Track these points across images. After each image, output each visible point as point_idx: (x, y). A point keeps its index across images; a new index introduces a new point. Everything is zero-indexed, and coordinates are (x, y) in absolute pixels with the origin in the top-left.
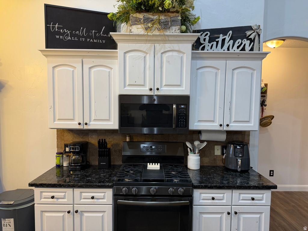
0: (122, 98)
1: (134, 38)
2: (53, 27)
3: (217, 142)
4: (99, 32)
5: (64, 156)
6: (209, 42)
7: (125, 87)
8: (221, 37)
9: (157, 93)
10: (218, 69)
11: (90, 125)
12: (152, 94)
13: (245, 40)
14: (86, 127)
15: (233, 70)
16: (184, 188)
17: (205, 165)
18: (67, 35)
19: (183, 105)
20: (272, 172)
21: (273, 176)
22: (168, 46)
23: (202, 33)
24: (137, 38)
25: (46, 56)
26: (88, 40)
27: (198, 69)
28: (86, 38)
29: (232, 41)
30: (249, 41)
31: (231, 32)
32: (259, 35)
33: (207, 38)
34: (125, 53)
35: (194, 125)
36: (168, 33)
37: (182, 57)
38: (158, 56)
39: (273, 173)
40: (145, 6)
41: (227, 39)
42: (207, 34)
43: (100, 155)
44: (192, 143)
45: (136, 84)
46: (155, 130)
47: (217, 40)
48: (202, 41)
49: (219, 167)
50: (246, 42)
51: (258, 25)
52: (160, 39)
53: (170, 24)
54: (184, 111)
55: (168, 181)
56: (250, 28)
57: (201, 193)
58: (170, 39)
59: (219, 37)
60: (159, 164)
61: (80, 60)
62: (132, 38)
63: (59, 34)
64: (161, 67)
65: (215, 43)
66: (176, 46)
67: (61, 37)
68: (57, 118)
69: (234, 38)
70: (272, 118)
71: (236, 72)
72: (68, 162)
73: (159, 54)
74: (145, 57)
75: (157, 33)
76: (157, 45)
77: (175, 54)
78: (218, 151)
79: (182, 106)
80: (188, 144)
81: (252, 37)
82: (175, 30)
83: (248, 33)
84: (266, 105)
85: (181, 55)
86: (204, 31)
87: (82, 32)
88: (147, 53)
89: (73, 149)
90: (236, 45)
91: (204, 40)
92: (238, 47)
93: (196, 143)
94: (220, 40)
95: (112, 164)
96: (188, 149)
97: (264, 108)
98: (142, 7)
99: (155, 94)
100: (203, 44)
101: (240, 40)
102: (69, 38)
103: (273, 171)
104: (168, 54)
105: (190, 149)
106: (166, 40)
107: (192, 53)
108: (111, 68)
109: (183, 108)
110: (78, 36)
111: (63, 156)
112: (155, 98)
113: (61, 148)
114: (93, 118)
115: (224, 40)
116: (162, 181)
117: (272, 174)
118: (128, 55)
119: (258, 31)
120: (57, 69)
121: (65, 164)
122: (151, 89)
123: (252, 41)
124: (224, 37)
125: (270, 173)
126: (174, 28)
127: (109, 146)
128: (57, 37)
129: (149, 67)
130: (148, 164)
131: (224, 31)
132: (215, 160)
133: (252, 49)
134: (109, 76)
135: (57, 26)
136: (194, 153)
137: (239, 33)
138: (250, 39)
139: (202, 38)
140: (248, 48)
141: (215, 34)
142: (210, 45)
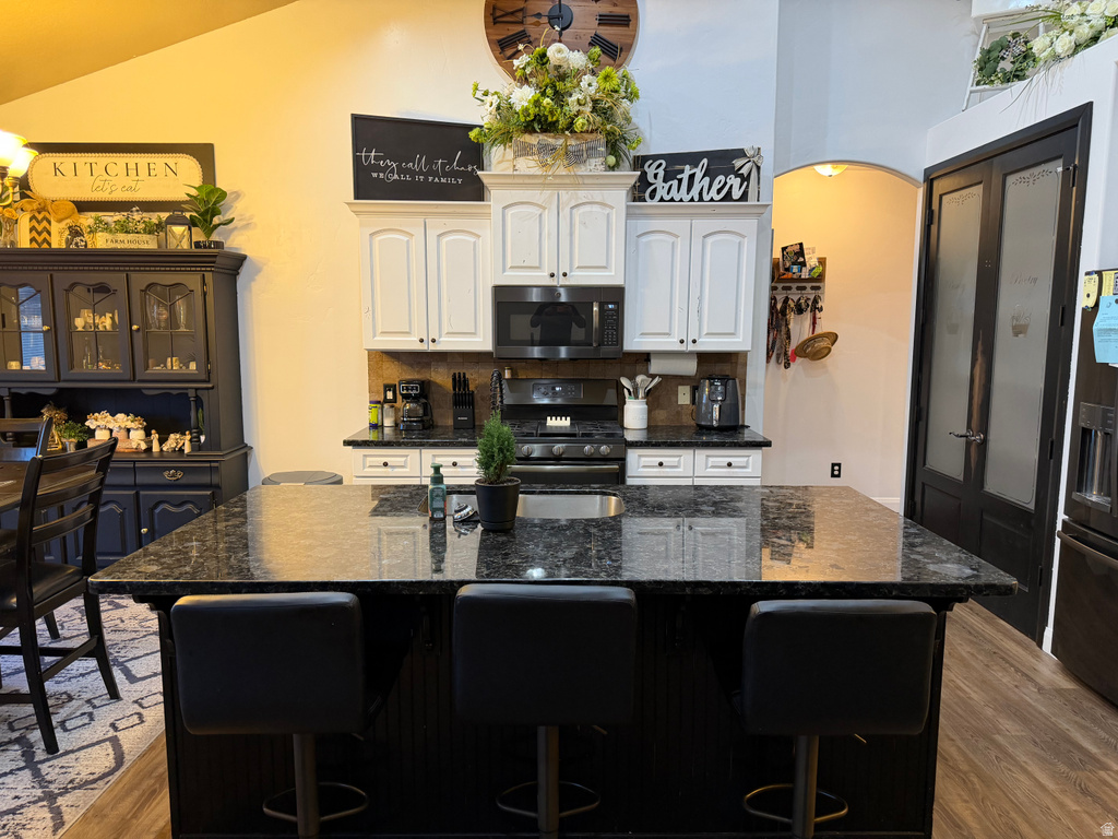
0: (499, 291)
1: (521, 181)
2: (367, 157)
3: (681, 377)
4: (451, 164)
5: (386, 406)
6: (665, 181)
7: (504, 271)
8: (688, 170)
9: (563, 281)
10: (677, 237)
11: (439, 342)
12: (555, 283)
13: (732, 176)
14: (432, 348)
15: (704, 237)
16: (611, 446)
17: (660, 424)
18: (392, 171)
19: (611, 303)
20: (836, 468)
21: (839, 476)
22: (583, 195)
23: (651, 161)
24: (526, 181)
25: (358, 213)
26: (430, 179)
27: (639, 236)
28: (426, 175)
29: (707, 179)
30: (739, 180)
31: (705, 161)
32: (758, 168)
33: (661, 172)
34: (505, 208)
35: (634, 342)
36: (582, 170)
37: (608, 214)
38: (565, 212)
39: (839, 470)
40: (539, 122)
41: (699, 175)
42: (660, 165)
43: (456, 403)
44: (632, 378)
45: (525, 264)
46: (563, 352)
47: (679, 177)
48: (651, 179)
49: (686, 427)
50: (734, 181)
51: (756, 147)
52: (567, 181)
53: (585, 155)
54: (613, 315)
55: (583, 435)
56: (741, 153)
57: (640, 456)
58: (586, 181)
59: (682, 171)
60: (569, 418)
61: (420, 220)
62: (516, 181)
63: (378, 169)
64: (571, 233)
65: (675, 183)
66: (597, 195)
67: (381, 175)
68: (379, 329)
69: (710, 173)
70: (833, 338)
71: (710, 240)
72: (393, 419)
73: (567, 210)
74: (540, 215)
75: (562, 171)
76: (563, 193)
77: (596, 208)
78: (684, 396)
79: (610, 306)
80: (625, 382)
81: (744, 171)
82: (595, 166)
83: (738, 163)
84: (821, 310)
85: (608, 210)
86: (655, 158)
87: (419, 164)
88: (544, 208)
89: (407, 389)
90: (716, 186)
91: (656, 176)
92: (719, 191)
93: (639, 379)
94: (685, 176)
95: (477, 423)
96: (625, 390)
97: (818, 315)
98: (536, 126)
99: (561, 283)
100: (652, 184)
101: (722, 178)
102: (396, 177)
103: (839, 465)
104: (583, 209)
105: (629, 390)
106: (578, 183)
107: (628, 207)
108: (479, 236)
109: (611, 310)
110: (412, 173)
111: (382, 408)
112: (562, 291)
113: (378, 392)
114: (445, 330)
115: (692, 177)
116: (574, 435)
117: (836, 473)
118: (510, 212)
119: (755, 159)
120: (378, 238)
121: (388, 422)
122: (552, 275)
123: (745, 179)
124: (692, 172)
125: (833, 470)
126: (593, 161)
127: (472, 388)
128: (374, 175)
129: (549, 234)
130: (549, 418)
131: (693, 158)
132: (678, 413)
133: (744, 197)
134: (474, 249)
135: (373, 154)
136: (637, 397)
137: (722, 162)
138: (741, 176)
139: (650, 172)
140: (736, 194)
141: (675, 163)
142: (667, 186)
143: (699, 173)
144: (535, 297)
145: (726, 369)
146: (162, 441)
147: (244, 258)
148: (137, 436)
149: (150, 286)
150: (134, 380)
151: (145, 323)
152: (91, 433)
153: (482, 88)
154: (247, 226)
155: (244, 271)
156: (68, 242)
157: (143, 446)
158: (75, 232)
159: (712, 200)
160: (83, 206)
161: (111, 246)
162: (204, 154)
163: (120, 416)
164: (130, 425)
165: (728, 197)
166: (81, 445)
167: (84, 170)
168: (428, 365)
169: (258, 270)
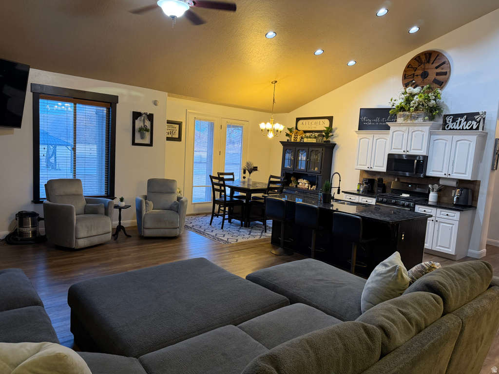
0: (389, 155)
2: (363, 119)
3: (453, 187)
4: (387, 119)
6: (452, 123)
7: (391, 149)
9: (406, 153)
10: (447, 141)
11: (373, 168)
12: (404, 154)
13: (474, 121)
14: (371, 170)
15: (457, 141)
18: (369, 122)
19: (421, 161)
22: (416, 128)
23: (448, 117)
24: (400, 125)
25: (358, 134)
27: (435, 140)
28: (379, 123)
29: (466, 122)
30: (476, 122)
31: (465, 116)
32: (484, 119)
33: (451, 120)
34: (393, 132)
35: (430, 172)
36: (416, 121)
37: (423, 134)
38: (410, 133)
42: (451, 118)
43: (378, 186)
44: (433, 185)
45: (397, 148)
46: (407, 174)
47: (456, 121)
48: (447, 122)
50: (474, 123)
51: (483, 111)
52: (411, 125)
53: (417, 117)
56: (478, 114)
57: (419, 207)
58: (417, 124)
59: (458, 120)
61: (373, 135)
63: (366, 122)
64: (412, 139)
65: (455, 123)
66: (420, 128)
68: (359, 164)
69: (467, 120)
71: (459, 142)
72: (363, 189)
74: (403, 134)
75: (409, 122)
76: (410, 128)
77: (420, 132)
80: (430, 186)
83: (476, 117)
85: (423, 133)
86: (450, 115)
88: (404, 132)
89: (365, 181)
90: (468, 124)
92: (469, 126)
93: (435, 185)
94: (458, 121)
96: (430, 189)
100: (448, 124)
101: (470, 122)
102: (370, 124)
104: (415, 133)
106: (414, 125)
108: (386, 140)
109: (422, 163)
110: (375, 122)
111: (361, 186)
112: (405, 156)
113: (361, 181)
114: (375, 165)
115: (461, 121)
118: (395, 133)
119: (483, 116)
120: (361, 140)
121: (361, 189)
122: (404, 151)
126: (420, 119)
128: (364, 123)
129: (405, 140)
131: (461, 115)
133: (477, 128)
134: (385, 143)
135: (365, 118)
136: (433, 191)
137: (470, 117)
138: (477, 121)
139: (448, 120)
140: (475, 127)
141: (456, 117)
142: (452, 124)
143: (463, 120)
144: (397, 157)
145: (471, 186)
146: (311, 187)
147: (336, 144)
148: (307, 185)
149: (312, 151)
150: (306, 172)
151: (310, 160)
152: (299, 183)
153: (394, 99)
154: (337, 136)
155: (335, 148)
156: (301, 140)
157: (307, 188)
158: (302, 138)
159: (466, 129)
160: (305, 132)
161: (307, 141)
162: (330, 119)
163: (305, 180)
164: (306, 182)
165: (471, 129)
166: (296, 186)
167: (307, 123)
168: (375, 175)
169: (338, 147)
